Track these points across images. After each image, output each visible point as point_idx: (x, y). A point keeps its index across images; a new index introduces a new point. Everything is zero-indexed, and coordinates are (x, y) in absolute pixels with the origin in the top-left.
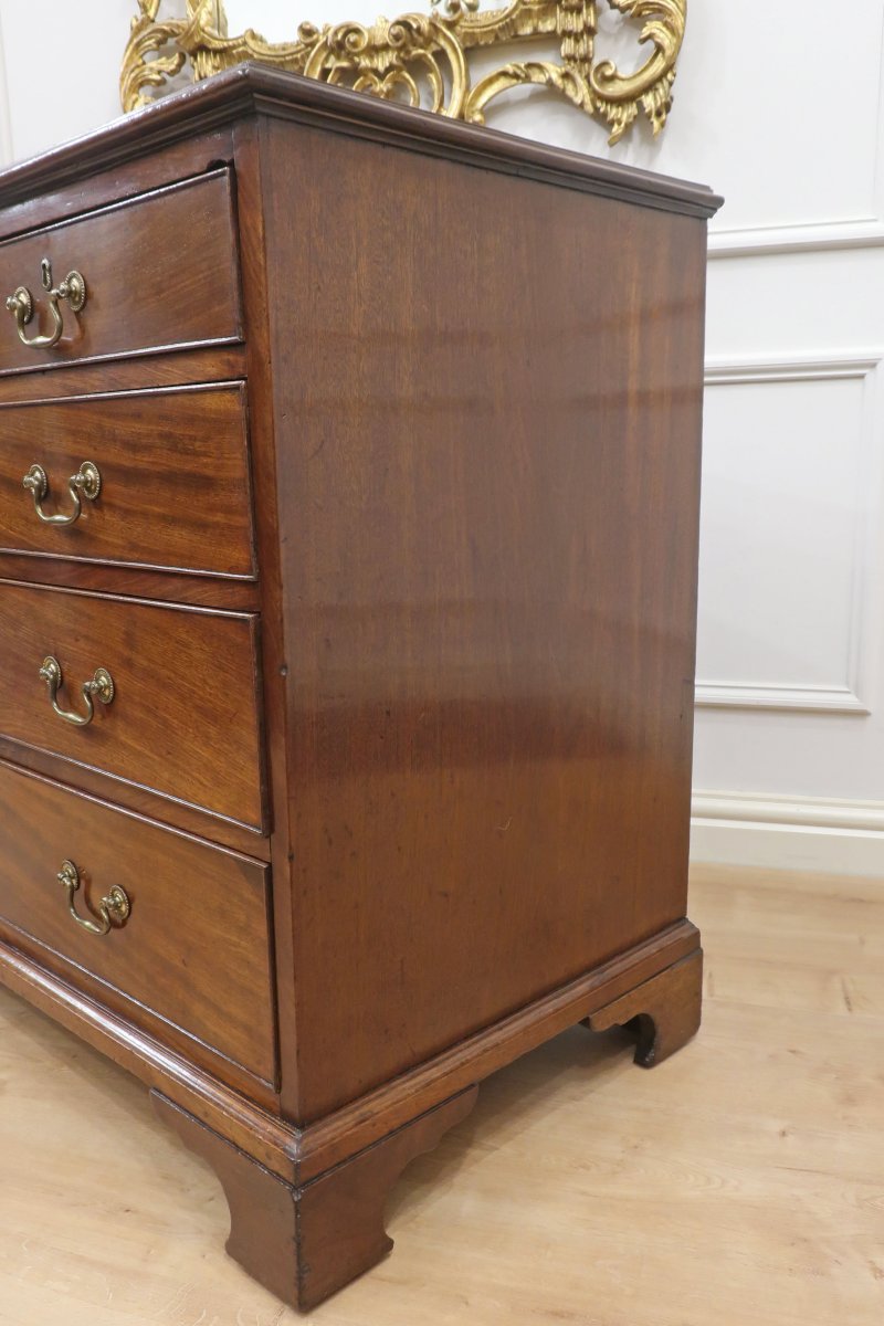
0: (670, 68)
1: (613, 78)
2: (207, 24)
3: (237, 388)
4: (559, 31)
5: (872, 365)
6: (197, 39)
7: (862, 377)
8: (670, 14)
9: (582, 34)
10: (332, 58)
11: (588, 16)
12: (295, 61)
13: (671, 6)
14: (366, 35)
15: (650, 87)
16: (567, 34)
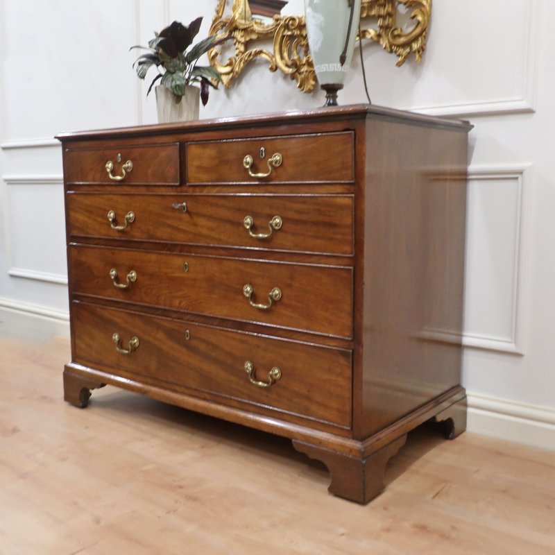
0: (424, 30)
1: (399, 36)
2: (238, 18)
3: (351, 197)
4: (377, 15)
5: (521, 173)
6: (234, 25)
7: (517, 178)
8: (423, 5)
9: (386, 16)
10: (286, 31)
11: (389, 8)
12: (271, 32)
13: (424, 3)
14: (297, 21)
15: (415, 39)
16: (380, 16)
